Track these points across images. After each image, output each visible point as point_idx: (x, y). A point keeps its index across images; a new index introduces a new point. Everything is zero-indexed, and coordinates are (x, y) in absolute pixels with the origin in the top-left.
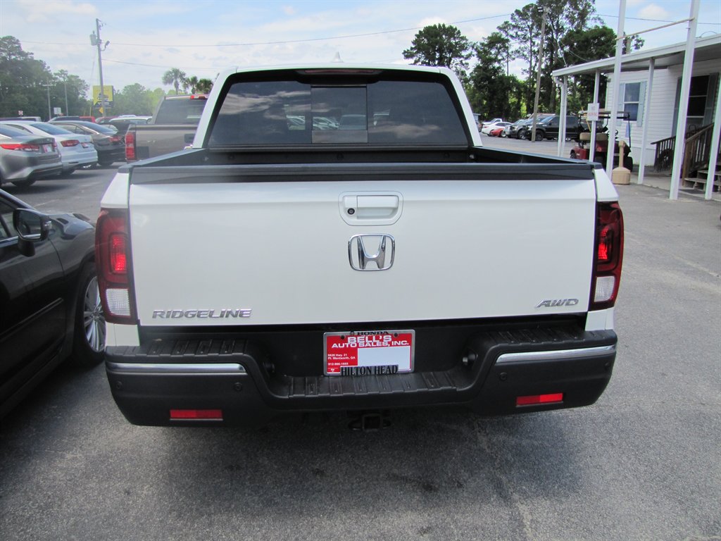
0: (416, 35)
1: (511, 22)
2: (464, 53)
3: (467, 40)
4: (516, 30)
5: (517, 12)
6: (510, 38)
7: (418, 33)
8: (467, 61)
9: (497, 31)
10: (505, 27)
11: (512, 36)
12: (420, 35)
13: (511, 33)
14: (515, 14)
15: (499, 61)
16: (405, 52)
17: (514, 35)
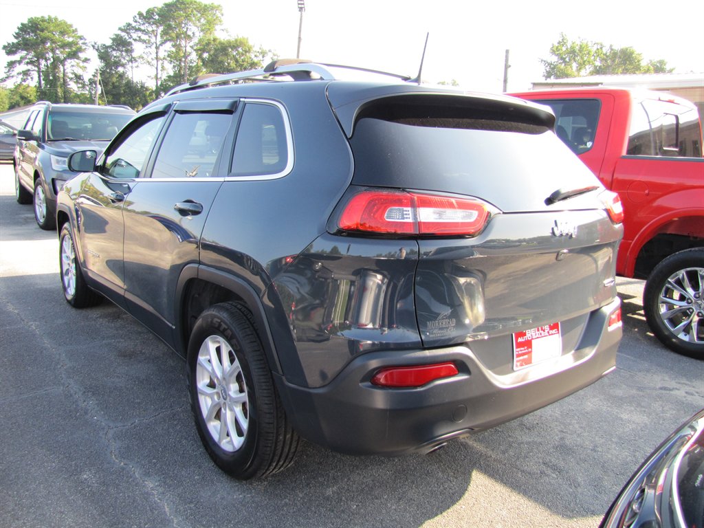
0: (18, 28)
1: (134, 24)
2: (82, 55)
3: (85, 40)
4: (140, 34)
5: (140, 14)
6: (133, 42)
7: (20, 26)
8: (85, 64)
9: (119, 32)
10: (128, 28)
11: (135, 40)
12: (24, 29)
13: (135, 36)
14: (138, 17)
15: (123, 65)
16: (5, 47)
17: (138, 39)
